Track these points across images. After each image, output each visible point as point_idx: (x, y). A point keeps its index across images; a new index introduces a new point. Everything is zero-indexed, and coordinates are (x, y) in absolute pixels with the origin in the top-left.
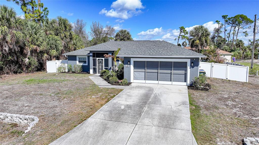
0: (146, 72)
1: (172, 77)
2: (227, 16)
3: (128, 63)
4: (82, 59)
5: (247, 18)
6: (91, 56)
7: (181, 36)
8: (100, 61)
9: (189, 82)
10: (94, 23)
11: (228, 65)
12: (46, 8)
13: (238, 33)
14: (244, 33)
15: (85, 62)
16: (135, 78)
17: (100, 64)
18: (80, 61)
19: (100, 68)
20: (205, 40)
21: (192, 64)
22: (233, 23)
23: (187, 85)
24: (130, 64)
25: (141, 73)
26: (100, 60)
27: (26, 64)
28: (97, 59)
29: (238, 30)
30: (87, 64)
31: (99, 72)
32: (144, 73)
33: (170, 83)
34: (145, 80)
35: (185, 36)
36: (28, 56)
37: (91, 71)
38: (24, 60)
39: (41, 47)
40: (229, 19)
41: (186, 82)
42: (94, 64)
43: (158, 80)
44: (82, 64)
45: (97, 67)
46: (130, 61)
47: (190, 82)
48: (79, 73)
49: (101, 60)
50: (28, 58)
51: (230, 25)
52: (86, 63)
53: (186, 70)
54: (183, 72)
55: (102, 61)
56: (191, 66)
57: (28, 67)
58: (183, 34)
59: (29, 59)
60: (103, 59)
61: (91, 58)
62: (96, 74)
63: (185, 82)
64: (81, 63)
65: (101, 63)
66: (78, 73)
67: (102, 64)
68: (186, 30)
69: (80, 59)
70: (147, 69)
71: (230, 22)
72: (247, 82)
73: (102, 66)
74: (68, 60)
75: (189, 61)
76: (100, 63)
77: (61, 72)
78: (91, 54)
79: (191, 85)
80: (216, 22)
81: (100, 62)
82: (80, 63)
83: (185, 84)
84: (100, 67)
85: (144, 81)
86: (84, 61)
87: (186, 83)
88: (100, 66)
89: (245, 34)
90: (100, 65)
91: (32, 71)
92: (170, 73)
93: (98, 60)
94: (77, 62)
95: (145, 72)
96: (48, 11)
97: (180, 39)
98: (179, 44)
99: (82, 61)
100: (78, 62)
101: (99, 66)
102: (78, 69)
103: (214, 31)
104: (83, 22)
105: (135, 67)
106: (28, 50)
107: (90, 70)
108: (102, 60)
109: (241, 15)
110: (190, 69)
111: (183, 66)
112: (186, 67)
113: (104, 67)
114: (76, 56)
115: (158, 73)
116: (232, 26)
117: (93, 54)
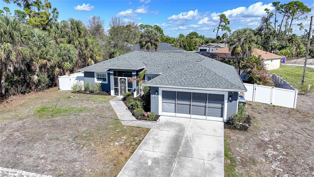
0: (177, 104)
1: (207, 111)
2: (279, 2)
3: (155, 93)
4: (101, 75)
5: (303, 5)
6: (112, 74)
7: (221, 26)
8: (123, 80)
9: (225, 118)
10: (113, 18)
11: (273, 88)
12: (55, 9)
13: (291, 25)
14: (298, 25)
15: (104, 80)
16: (163, 111)
19: (123, 89)
20: (249, 47)
21: (230, 98)
22: (287, 12)
23: (223, 121)
24: (158, 94)
25: (171, 105)
26: (123, 79)
27: (35, 82)
28: (119, 78)
29: (292, 20)
30: (107, 82)
31: (121, 94)
32: (174, 104)
33: (204, 117)
34: (175, 112)
35: (226, 26)
36: (36, 73)
37: (112, 92)
38: (32, 77)
39: (52, 61)
40: (282, 6)
42: (116, 84)
43: (190, 114)
44: (100, 82)
45: (119, 88)
46: (157, 91)
47: (227, 118)
48: (98, 94)
49: (124, 80)
50: (36, 75)
51: (283, 13)
53: (223, 104)
54: (220, 106)
56: (228, 99)
57: (37, 86)
58: (223, 24)
59: (39, 76)
60: (126, 78)
61: (112, 77)
62: (118, 96)
63: (221, 117)
66: (96, 94)
67: (125, 85)
68: (228, 19)
69: (98, 76)
70: (177, 100)
71: (282, 11)
72: (295, 108)
73: (125, 87)
74: (85, 77)
75: (226, 95)
76: (122, 83)
77: (77, 91)
78: (112, 72)
79: (228, 121)
80: (265, 10)
81: (123, 82)
82: (98, 80)
83: (221, 119)
84: (123, 88)
85: (174, 114)
86: (103, 78)
88: (122, 87)
89: (300, 27)
90: (123, 85)
91: (43, 89)
92: (204, 106)
93: (120, 79)
95: (175, 103)
96: (57, 13)
97: (220, 30)
98: (219, 36)
99: (101, 79)
100: (96, 79)
101: (121, 87)
102: (97, 89)
103: (262, 22)
104: (101, 19)
105: (163, 97)
106: (36, 66)
109: (296, 2)
110: (227, 103)
111: (219, 99)
112: (223, 100)
113: (127, 88)
114: (93, 73)
115: (190, 105)
116: (284, 15)
117: (114, 72)
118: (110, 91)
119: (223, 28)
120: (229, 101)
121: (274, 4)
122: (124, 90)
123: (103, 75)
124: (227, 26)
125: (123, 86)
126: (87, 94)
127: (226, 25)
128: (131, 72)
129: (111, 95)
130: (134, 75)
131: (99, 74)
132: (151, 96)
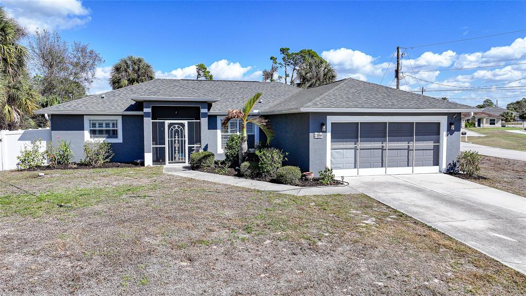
0: (359, 149)
1: (411, 158)
2: (289, 49)
4: (101, 125)
6: (147, 115)
8: (176, 128)
9: (444, 166)
15: (114, 134)
17: (177, 137)
18: (93, 132)
19: (177, 149)
21: (453, 126)
22: (296, 64)
23: (440, 172)
26: (176, 126)
28: (167, 122)
30: (119, 140)
31: (172, 160)
32: (353, 150)
33: (408, 170)
37: (148, 158)
41: (438, 165)
42: (158, 137)
43: (383, 166)
44: (101, 140)
45: (166, 146)
46: (324, 124)
47: (447, 165)
48: (104, 166)
49: (179, 127)
52: (117, 137)
53: (438, 141)
54: (430, 144)
55: (181, 130)
56: (449, 129)
60: (186, 122)
61: (148, 123)
62: (165, 166)
63: (434, 165)
64: (97, 137)
65: (178, 135)
66: (100, 167)
67: (182, 137)
69: (94, 125)
70: (361, 141)
73: (182, 143)
74: (53, 129)
75: (444, 121)
76: (175, 135)
78: (148, 110)
79: (448, 170)
80: (271, 59)
81: (177, 131)
82: (94, 137)
84: (177, 145)
85: (354, 171)
87: (437, 167)
88: (175, 142)
90: (177, 139)
93: (171, 125)
94: (87, 134)
99: (101, 132)
100: (89, 134)
101: (171, 144)
107: (145, 154)
108: (183, 125)
109: (308, 51)
110: (446, 138)
111: (431, 131)
112: (438, 133)
113: (187, 146)
114: (81, 117)
115: (383, 149)
116: (294, 69)
117: (153, 108)
118: (143, 158)
120: (450, 132)
121: (283, 51)
122: (179, 150)
125: (177, 141)
126: (72, 169)
128: (198, 109)
129: (146, 164)
130: (205, 115)
131: (96, 120)
132: (311, 135)
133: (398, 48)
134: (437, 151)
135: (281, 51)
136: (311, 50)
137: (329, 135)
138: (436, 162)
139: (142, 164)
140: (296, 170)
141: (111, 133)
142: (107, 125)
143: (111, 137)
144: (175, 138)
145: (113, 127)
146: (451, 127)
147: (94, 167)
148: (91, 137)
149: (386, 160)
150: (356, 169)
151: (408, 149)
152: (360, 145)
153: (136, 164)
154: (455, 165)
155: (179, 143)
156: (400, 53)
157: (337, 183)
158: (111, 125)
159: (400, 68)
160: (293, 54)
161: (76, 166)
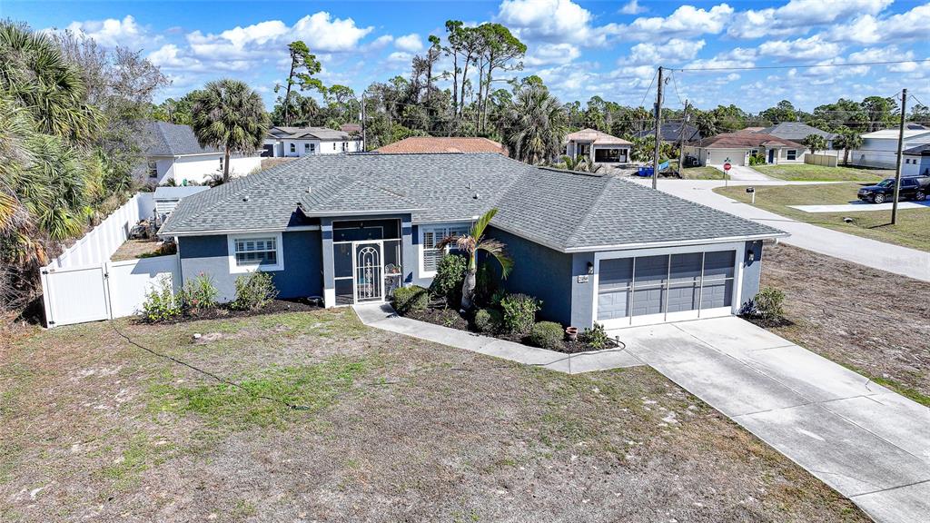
0: (631, 291)
1: (697, 297)
2: (460, 23)
3: (588, 269)
5: (509, 35)
6: (328, 235)
8: (368, 251)
9: (738, 304)
14: (509, 82)
15: (271, 258)
16: (601, 316)
17: (369, 264)
18: (240, 257)
19: (369, 280)
21: (752, 256)
22: (471, 48)
23: (733, 314)
25: (617, 294)
26: (368, 248)
28: (355, 244)
30: (280, 266)
31: (363, 296)
32: (625, 293)
33: (693, 314)
34: (627, 315)
37: (330, 296)
41: (730, 305)
42: (343, 266)
43: (662, 311)
44: (253, 268)
45: (355, 278)
46: (590, 264)
47: (741, 305)
48: (266, 310)
49: (371, 250)
52: (275, 263)
53: (732, 274)
54: (722, 278)
55: (375, 253)
56: (746, 259)
58: (303, 70)
60: (381, 242)
61: (328, 246)
62: (353, 306)
63: (725, 305)
64: (247, 264)
65: (371, 261)
66: (260, 313)
67: (376, 264)
68: (314, 57)
69: (242, 246)
70: (636, 281)
73: (377, 272)
74: (182, 256)
75: (740, 249)
76: (366, 261)
78: (327, 228)
79: (743, 311)
80: (430, 40)
81: (369, 256)
82: (242, 264)
84: (369, 276)
86: (261, 255)
87: (729, 308)
88: (366, 272)
89: (512, 87)
90: (369, 266)
92: (692, 285)
93: (359, 248)
94: (232, 259)
95: (628, 291)
98: (291, 106)
99: (251, 256)
100: (235, 260)
101: (362, 274)
102: (259, 294)
103: (414, 69)
105: (603, 278)
107: (326, 290)
108: (377, 247)
109: (495, 27)
110: (742, 270)
111: (723, 261)
112: (732, 264)
113: (383, 276)
114: (223, 238)
115: (662, 289)
116: (469, 57)
117: (335, 225)
118: (322, 294)
119: (304, 81)
120: (748, 262)
121: (450, 25)
122: (372, 283)
123: (258, 244)
124: (316, 76)
125: (369, 270)
126: (222, 317)
127: (312, 73)
128: (399, 224)
129: (327, 306)
130: (407, 231)
131: (244, 240)
132: (574, 278)
133: (660, 69)
134: (729, 286)
135: (447, 25)
136: (499, 25)
137: (596, 277)
138: (728, 302)
139: (322, 305)
140: (556, 328)
141: (266, 255)
142: (260, 245)
143: (267, 263)
144: (366, 265)
145: (270, 247)
146: (749, 257)
147: (254, 314)
148: (238, 264)
149: (667, 301)
150: (628, 318)
151: (694, 287)
152: (636, 285)
153: (312, 304)
154: (751, 304)
155: (371, 272)
156: (664, 77)
157: (610, 344)
158: (265, 245)
159: (662, 101)
160: (467, 29)
161: (226, 312)
